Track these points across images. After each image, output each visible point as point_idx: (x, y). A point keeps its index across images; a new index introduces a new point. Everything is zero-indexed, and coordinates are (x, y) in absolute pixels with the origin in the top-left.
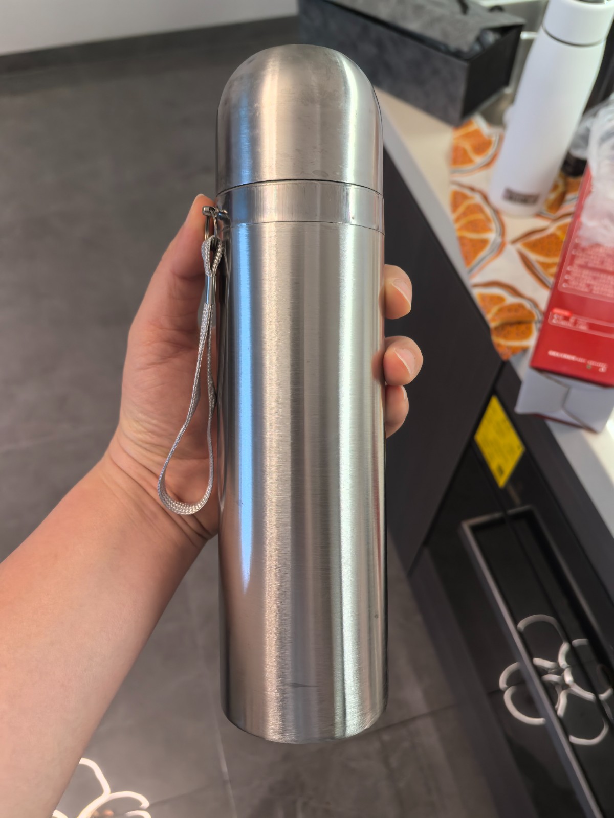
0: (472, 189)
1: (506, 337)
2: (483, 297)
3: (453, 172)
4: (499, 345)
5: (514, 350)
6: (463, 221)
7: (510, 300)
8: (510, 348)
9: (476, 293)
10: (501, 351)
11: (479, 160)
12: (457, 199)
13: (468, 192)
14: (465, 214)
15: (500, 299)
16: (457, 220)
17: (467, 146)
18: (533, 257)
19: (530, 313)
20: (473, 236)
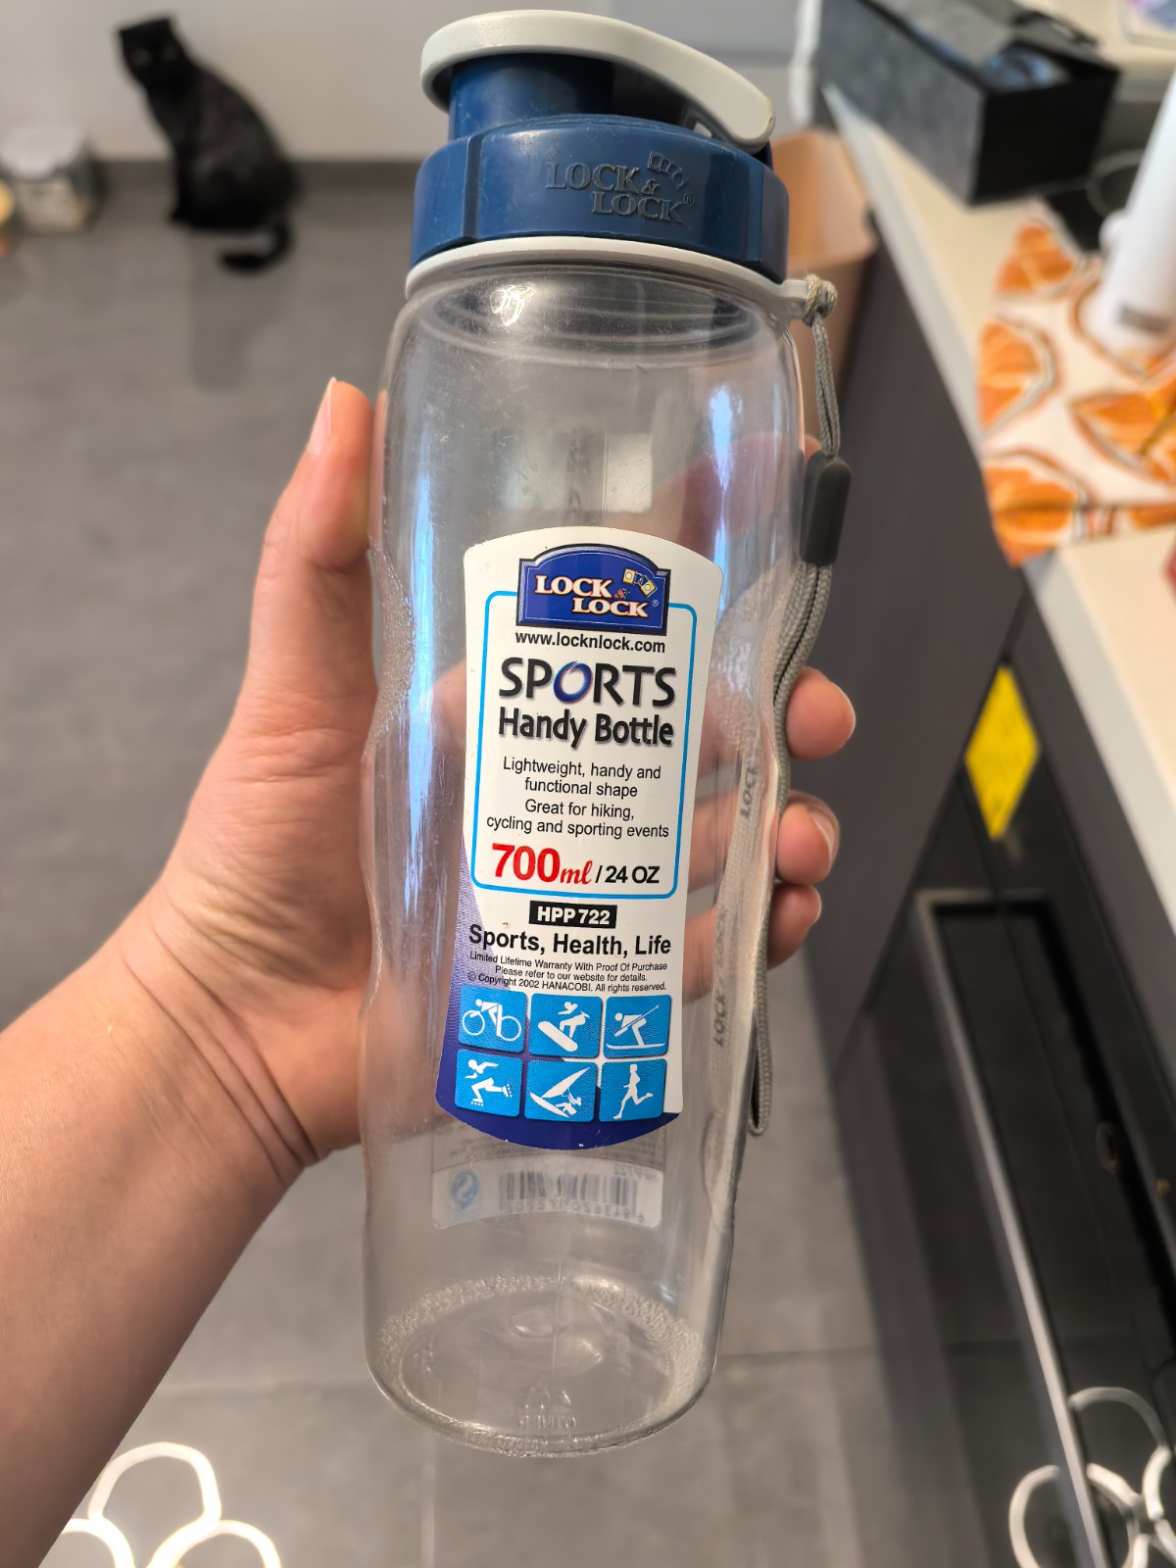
0: (1021, 324)
1: (1024, 528)
2: (997, 472)
3: (999, 299)
4: (1007, 538)
5: (1032, 550)
6: (995, 362)
8: (1024, 544)
9: (988, 464)
10: (1008, 547)
11: (1045, 287)
13: (1013, 329)
14: (996, 354)
15: (1025, 474)
16: (985, 359)
17: (1030, 266)
18: (1104, 428)
19: (1068, 495)
20: (1002, 382)
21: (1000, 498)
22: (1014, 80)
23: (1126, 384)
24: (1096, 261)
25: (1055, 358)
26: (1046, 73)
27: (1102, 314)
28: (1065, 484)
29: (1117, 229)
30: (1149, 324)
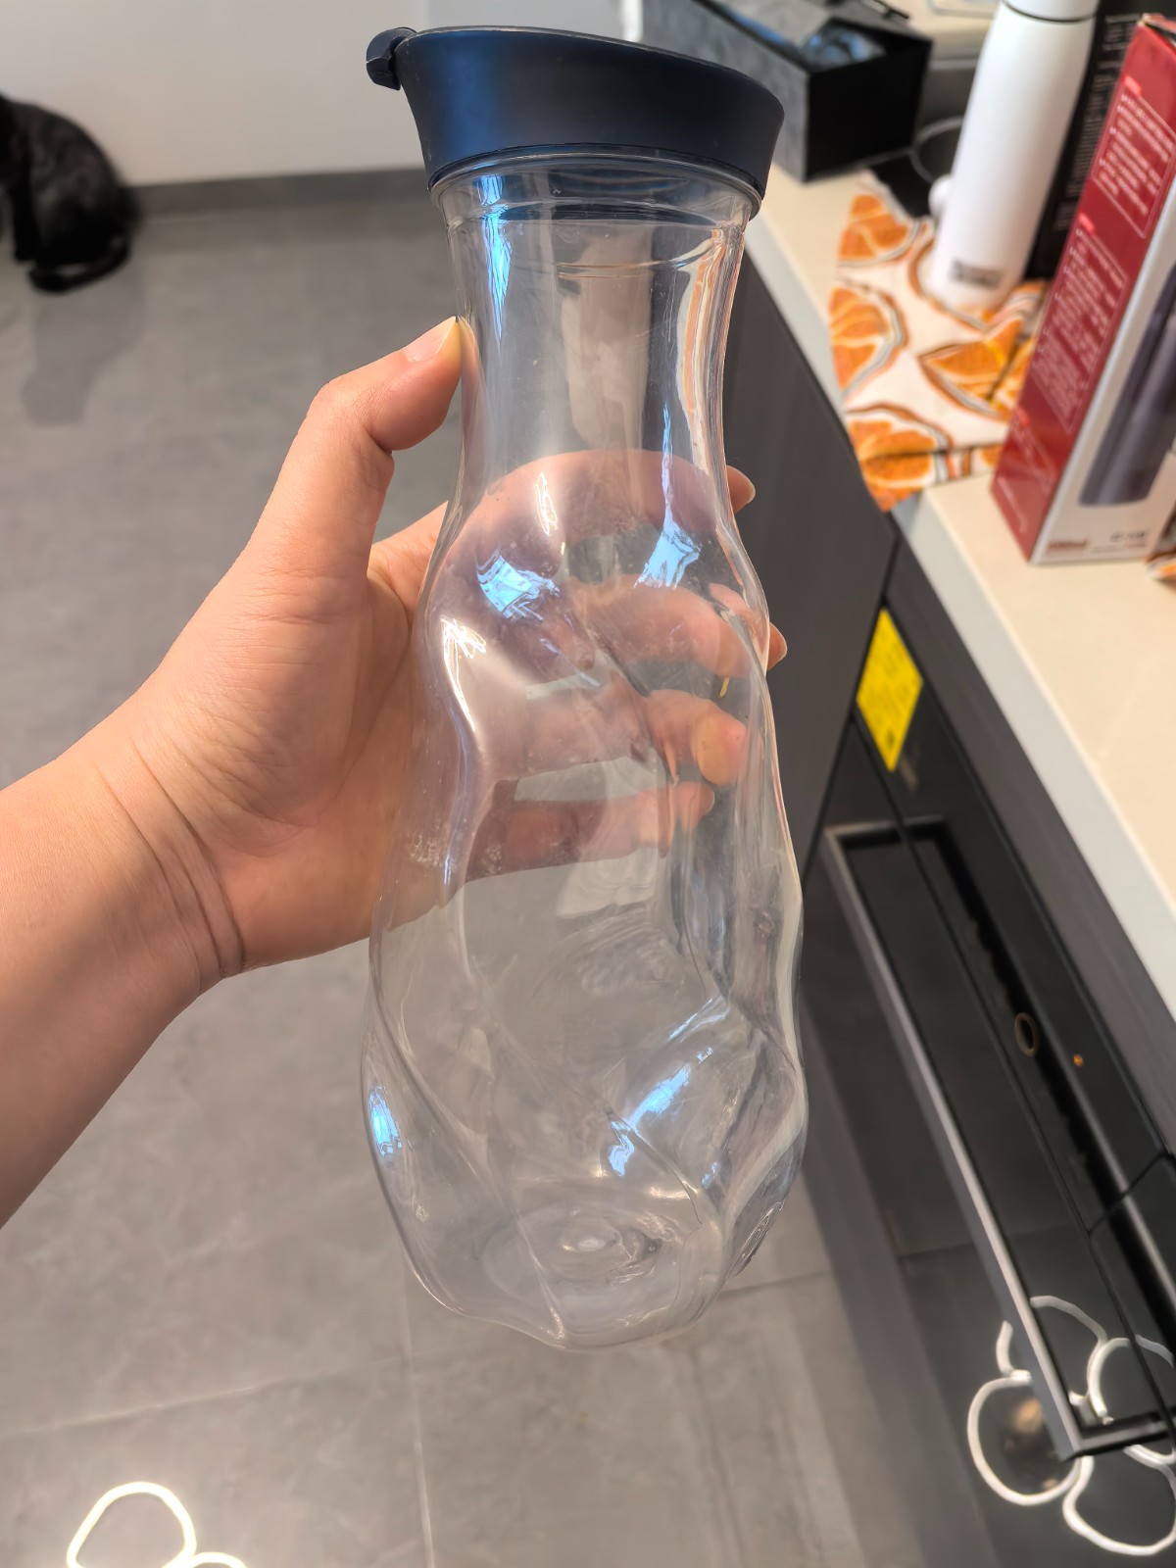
0: (866, 288)
1: (888, 476)
2: (858, 426)
3: (842, 266)
4: (876, 487)
5: (899, 495)
6: (843, 326)
7: (899, 425)
8: (892, 491)
9: (849, 421)
10: (878, 495)
11: (883, 253)
12: (839, 298)
13: (859, 292)
14: (846, 316)
15: (885, 426)
16: (835, 324)
17: (867, 233)
18: (950, 377)
19: (927, 440)
20: (854, 343)
21: (864, 451)
22: (834, 58)
23: (967, 336)
24: (928, 222)
25: (900, 317)
26: (863, 49)
27: (938, 272)
28: (923, 431)
29: (942, 192)
30: (982, 278)
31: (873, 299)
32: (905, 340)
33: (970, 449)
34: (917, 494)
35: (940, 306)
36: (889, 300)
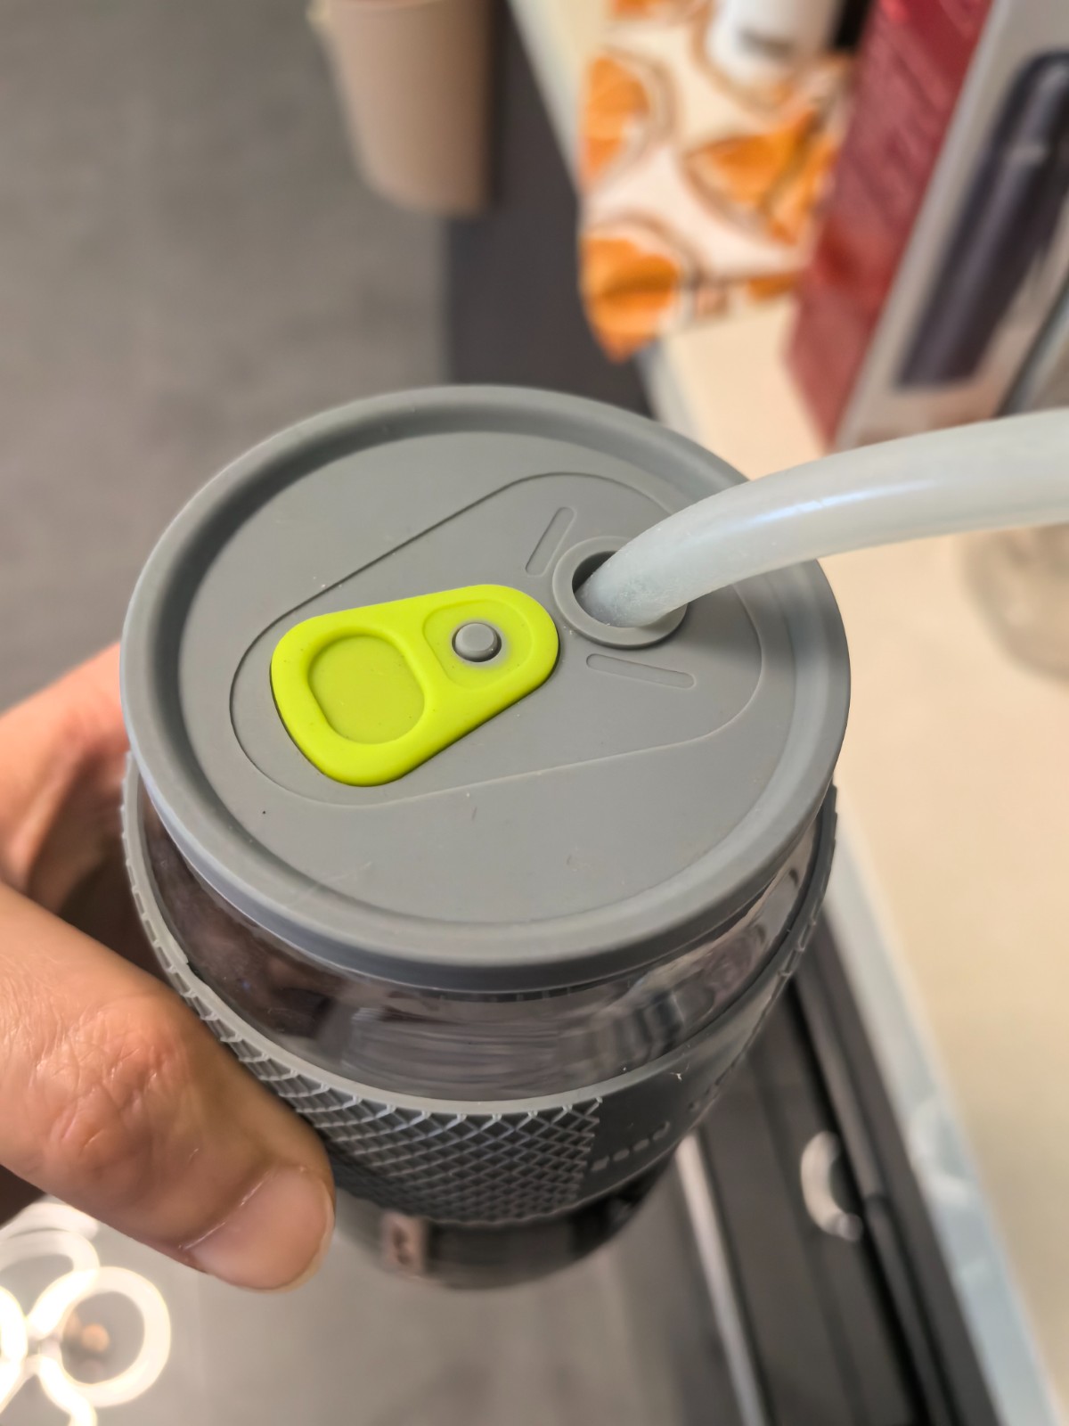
0: (634, 56)
3: (616, 26)
4: (605, 326)
7: (644, 243)
12: (601, 70)
13: (624, 65)
15: (626, 246)
19: (673, 268)
23: (751, 123)
27: (724, 34)
28: (669, 253)
30: (774, 48)
31: (640, 73)
32: (670, 124)
33: (725, 283)
34: (653, 343)
35: (723, 82)
36: (660, 72)
